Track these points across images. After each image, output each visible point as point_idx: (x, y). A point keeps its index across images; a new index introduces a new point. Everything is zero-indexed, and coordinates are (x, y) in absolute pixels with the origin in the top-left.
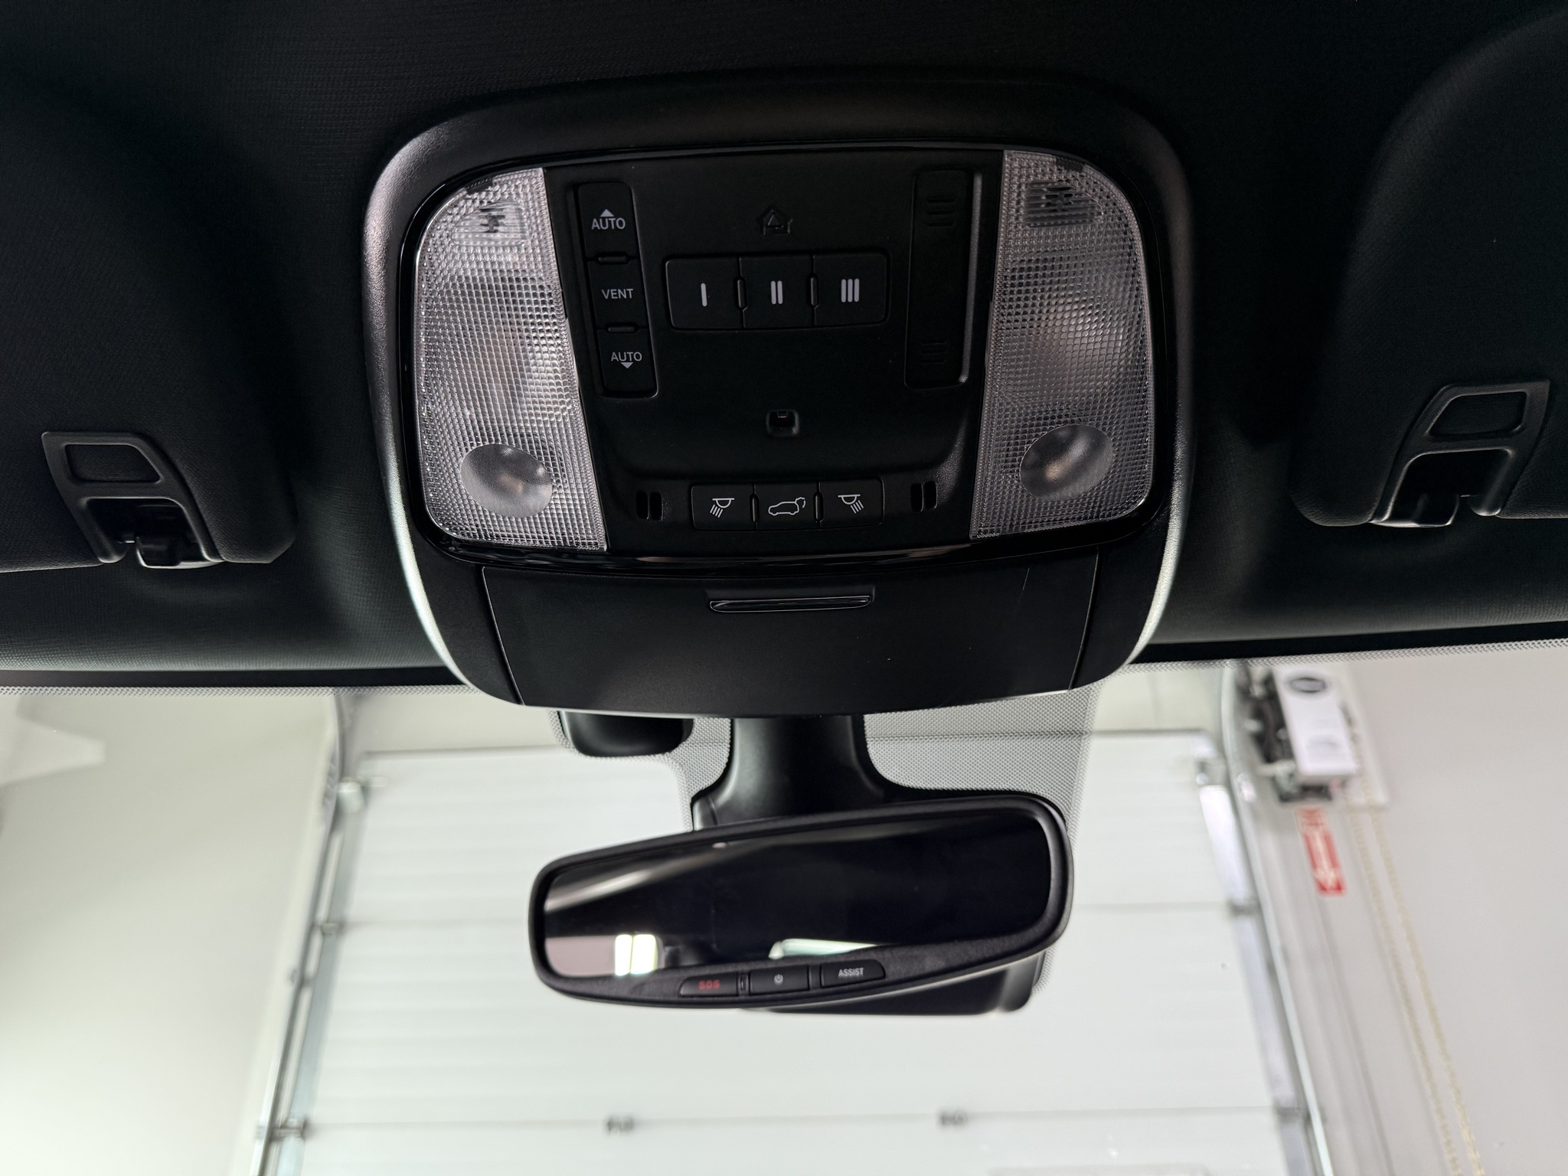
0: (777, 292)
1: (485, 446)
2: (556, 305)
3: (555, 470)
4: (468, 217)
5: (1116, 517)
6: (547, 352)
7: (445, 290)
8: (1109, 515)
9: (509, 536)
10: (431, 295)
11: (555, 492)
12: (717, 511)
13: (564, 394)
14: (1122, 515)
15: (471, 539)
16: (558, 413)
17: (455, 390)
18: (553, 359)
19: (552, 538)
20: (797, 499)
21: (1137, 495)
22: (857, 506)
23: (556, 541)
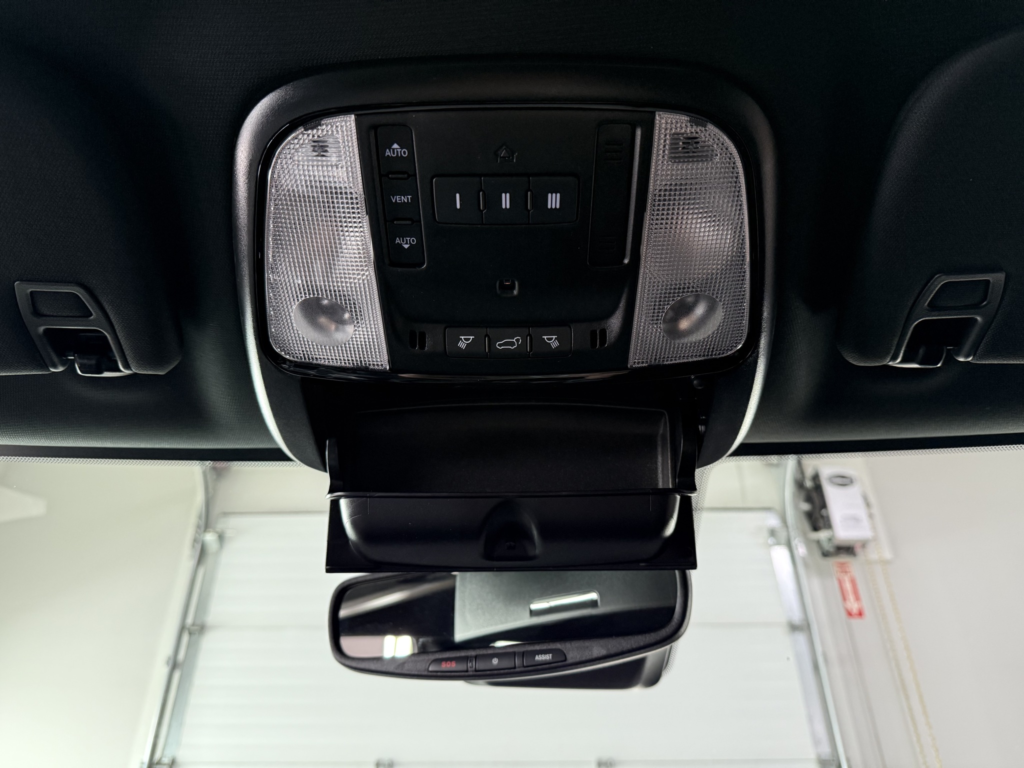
0: (506, 201)
1: (310, 298)
2: (360, 205)
3: (356, 315)
4: (304, 146)
5: (723, 356)
6: (353, 236)
7: (287, 194)
8: (719, 354)
9: (324, 359)
10: (278, 196)
11: (356, 330)
12: (462, 345)
13: (364, 264)
14: (728, 354)
15: (298, 360)
16: (359, 277)
17: (291, 260)
18: (357, 241)
19: (353, 360)
20: (515, 338)
21: (738, 341)
22: (555, 344)
23: (355, 362)
